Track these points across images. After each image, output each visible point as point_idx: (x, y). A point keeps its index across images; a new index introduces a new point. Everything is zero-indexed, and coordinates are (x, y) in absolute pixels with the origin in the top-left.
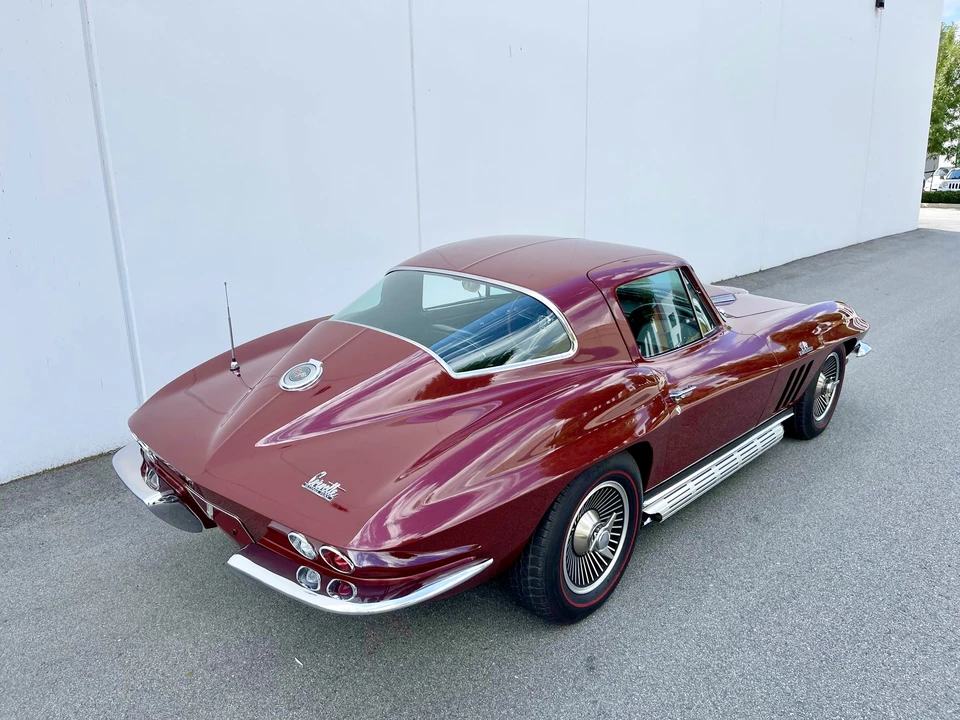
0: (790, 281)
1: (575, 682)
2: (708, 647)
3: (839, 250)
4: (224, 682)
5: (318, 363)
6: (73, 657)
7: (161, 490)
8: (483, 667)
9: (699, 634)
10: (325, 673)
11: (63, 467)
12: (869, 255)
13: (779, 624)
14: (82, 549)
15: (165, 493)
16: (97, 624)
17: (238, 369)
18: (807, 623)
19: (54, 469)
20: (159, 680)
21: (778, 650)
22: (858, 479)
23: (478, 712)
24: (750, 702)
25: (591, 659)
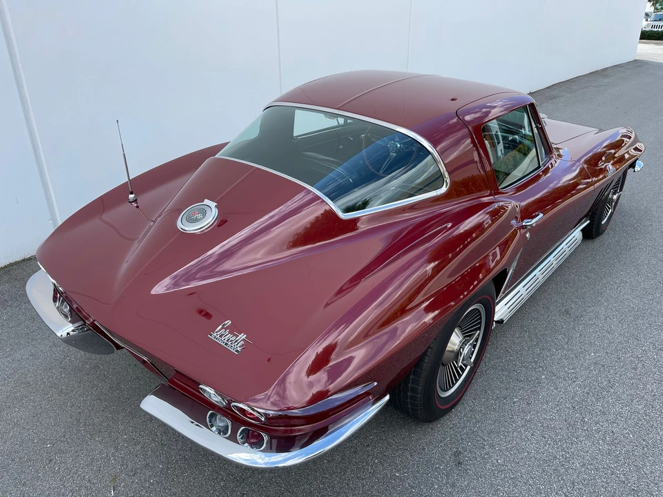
0: (554, 101)
1: (448, 478)
2: (552, 439)
3: (584, 76)
4: (145, 488)
5: (213, 204)
6: (8, 465)
7: (72, 322)
9: (542, 426)
10: (232, 475)
12: (606, 80)
13: (604, 413)
14: (11, 352)
15: (77, 325)
16: (29, 429)
17: (135, 201)
18: (625, 411)
20: (86, 487)
21: (608, 439)
24: (595, 492)
25: (457, 454)
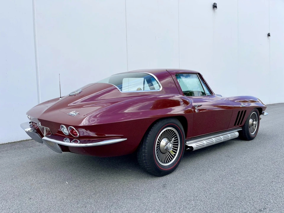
1: (158, 190)
8: (127, 185)
10: (75, 185)
11: (15, 142)
16: (9, 173)
19: (12, 142)
22: (265, 149)
23: (122, 195)
25: (165, 185)
